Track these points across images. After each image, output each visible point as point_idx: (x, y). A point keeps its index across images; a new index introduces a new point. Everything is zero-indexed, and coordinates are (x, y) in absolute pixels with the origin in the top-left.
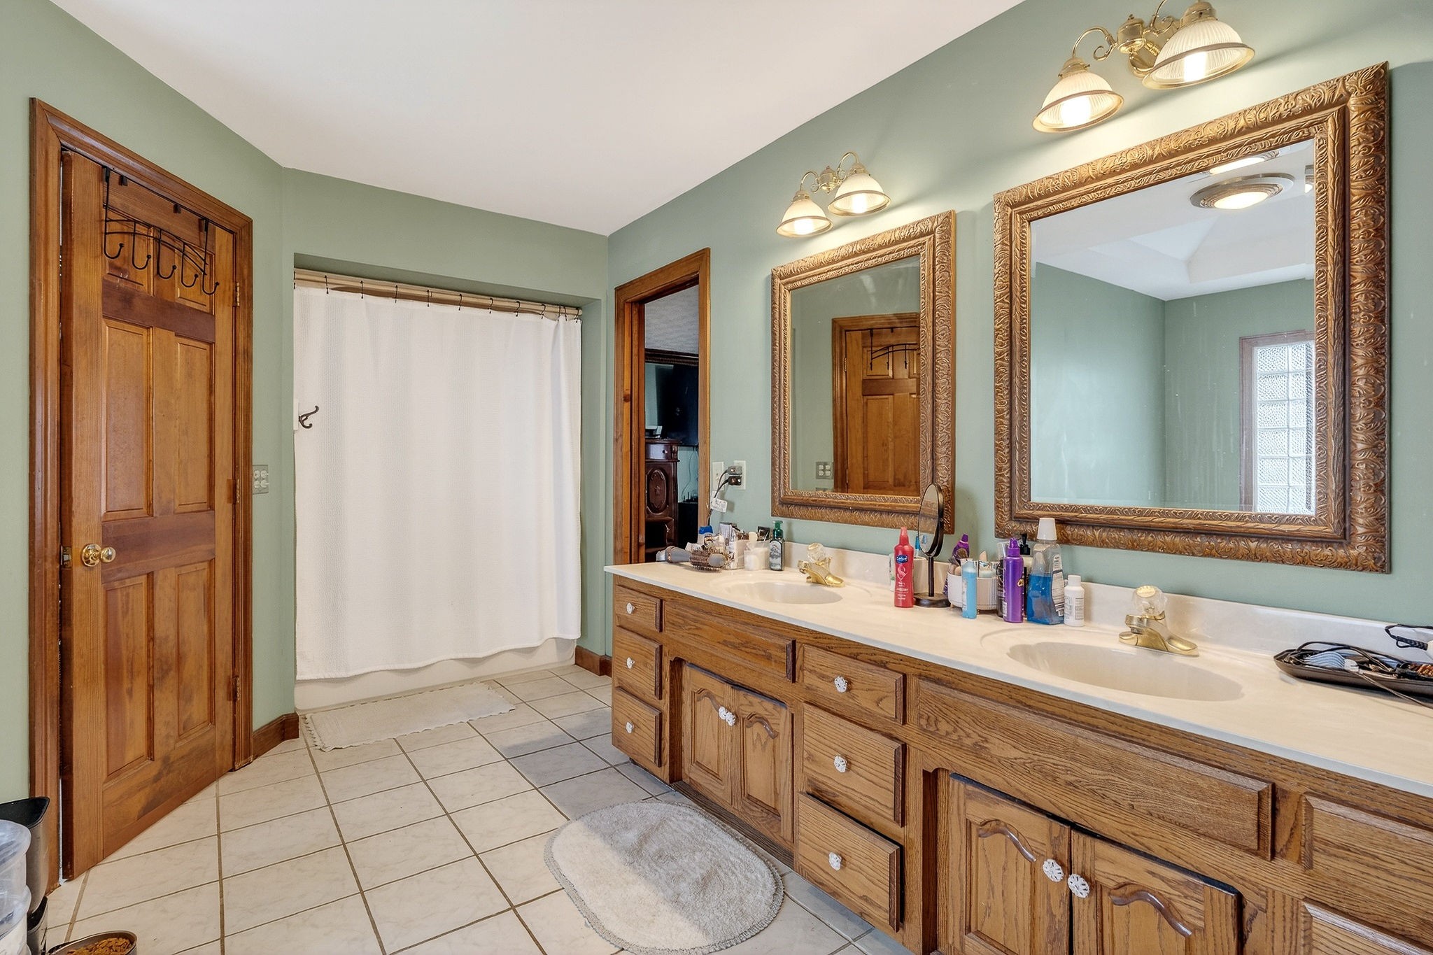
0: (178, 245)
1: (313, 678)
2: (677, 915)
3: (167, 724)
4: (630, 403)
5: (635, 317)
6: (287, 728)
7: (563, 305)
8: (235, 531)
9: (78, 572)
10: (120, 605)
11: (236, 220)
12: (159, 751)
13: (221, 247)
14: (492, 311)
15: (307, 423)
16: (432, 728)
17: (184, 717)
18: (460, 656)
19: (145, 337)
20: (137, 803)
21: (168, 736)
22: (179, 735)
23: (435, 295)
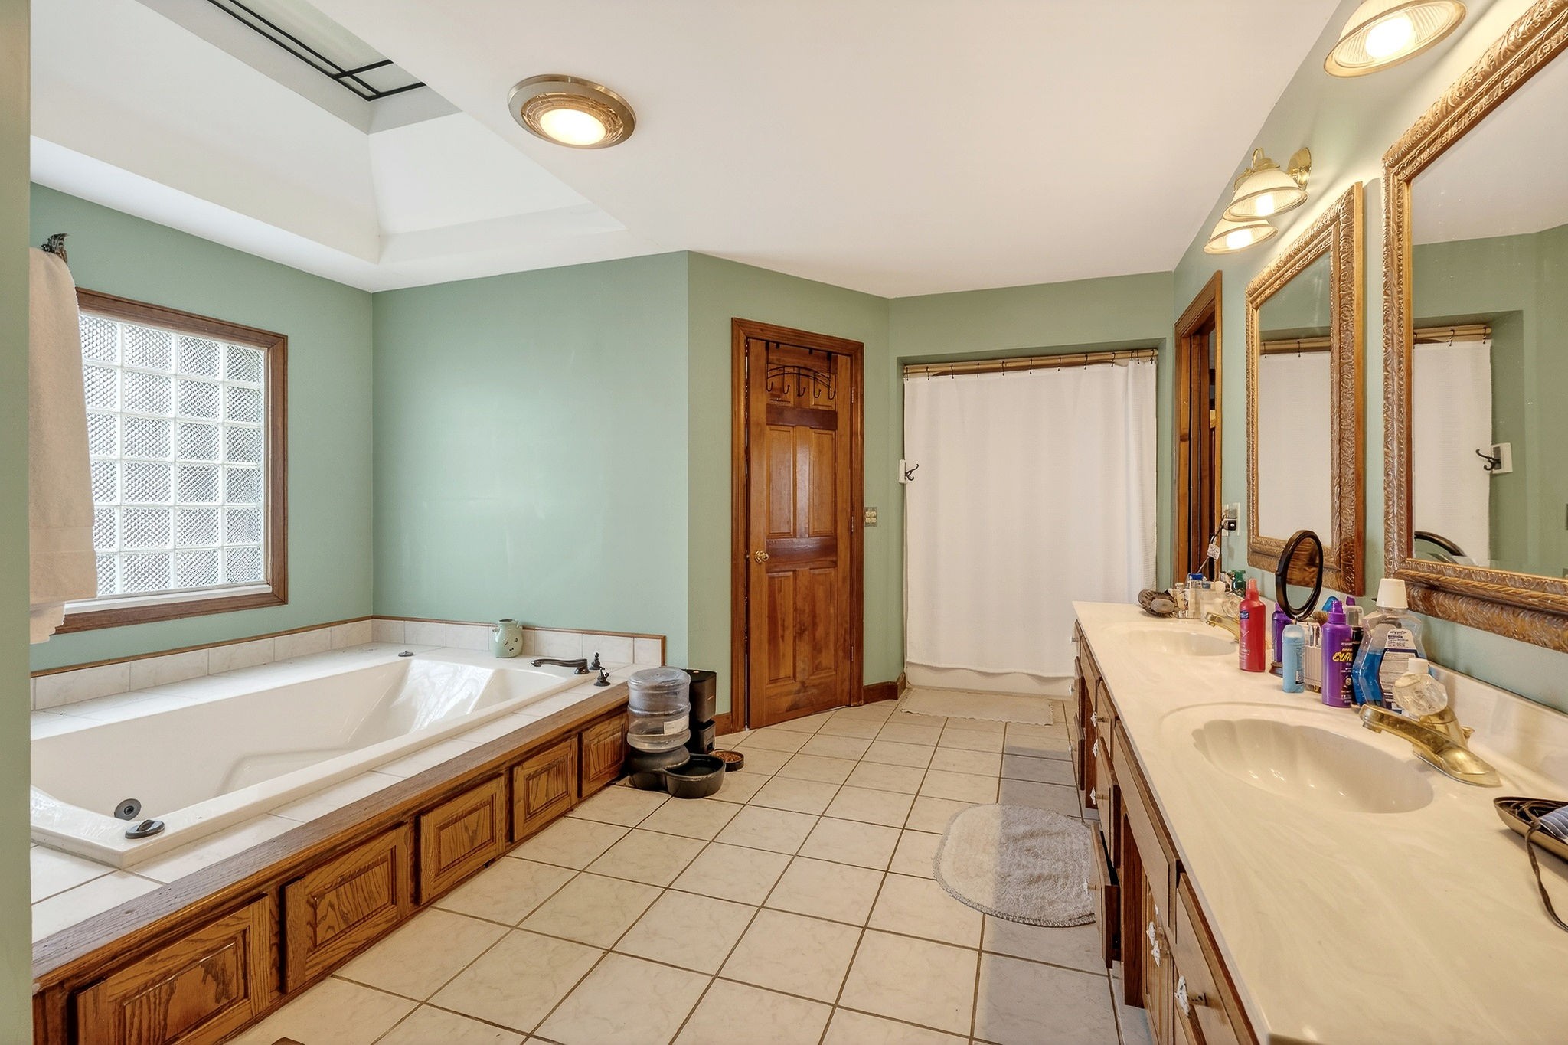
0: (811, 374)
1: (918, 663)
2: (992, 884)
3: (804, 661)
4: (1188, 442)
5: (1196, 351)
6: (890, 691)
7: (1135, 350)
8: (852, 551)
9: (753, 565)
10: (776, 588)
11: (851, 347)
12: (799, 677)
13: (842, 366)
14: (1060, 369)
15: (911, 477)
16: (977, 718)
17: (817, 662)
18: (1030, 672)
19: (792, 433)
20: (786, 702)
21: (804, 669)
22: (814, 672)
23: (1008, 365)
